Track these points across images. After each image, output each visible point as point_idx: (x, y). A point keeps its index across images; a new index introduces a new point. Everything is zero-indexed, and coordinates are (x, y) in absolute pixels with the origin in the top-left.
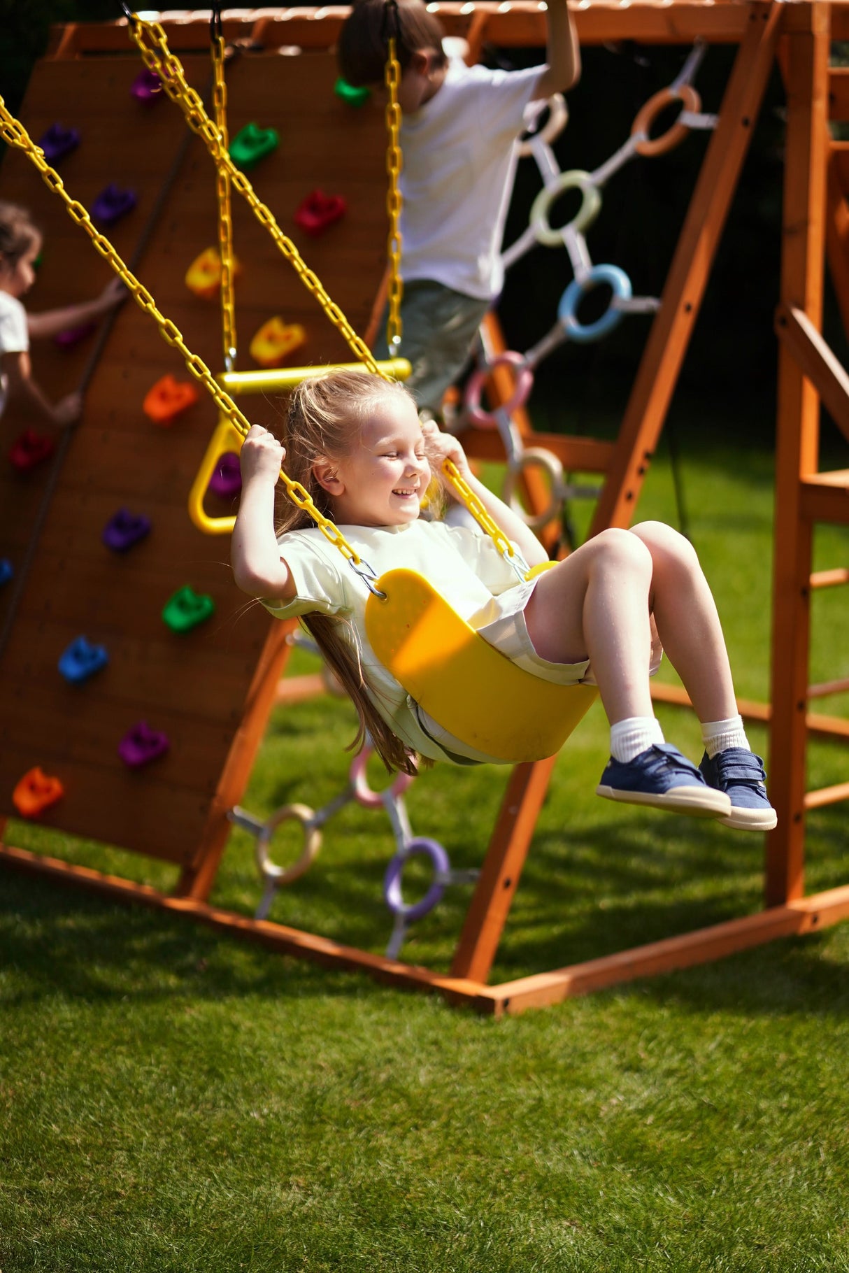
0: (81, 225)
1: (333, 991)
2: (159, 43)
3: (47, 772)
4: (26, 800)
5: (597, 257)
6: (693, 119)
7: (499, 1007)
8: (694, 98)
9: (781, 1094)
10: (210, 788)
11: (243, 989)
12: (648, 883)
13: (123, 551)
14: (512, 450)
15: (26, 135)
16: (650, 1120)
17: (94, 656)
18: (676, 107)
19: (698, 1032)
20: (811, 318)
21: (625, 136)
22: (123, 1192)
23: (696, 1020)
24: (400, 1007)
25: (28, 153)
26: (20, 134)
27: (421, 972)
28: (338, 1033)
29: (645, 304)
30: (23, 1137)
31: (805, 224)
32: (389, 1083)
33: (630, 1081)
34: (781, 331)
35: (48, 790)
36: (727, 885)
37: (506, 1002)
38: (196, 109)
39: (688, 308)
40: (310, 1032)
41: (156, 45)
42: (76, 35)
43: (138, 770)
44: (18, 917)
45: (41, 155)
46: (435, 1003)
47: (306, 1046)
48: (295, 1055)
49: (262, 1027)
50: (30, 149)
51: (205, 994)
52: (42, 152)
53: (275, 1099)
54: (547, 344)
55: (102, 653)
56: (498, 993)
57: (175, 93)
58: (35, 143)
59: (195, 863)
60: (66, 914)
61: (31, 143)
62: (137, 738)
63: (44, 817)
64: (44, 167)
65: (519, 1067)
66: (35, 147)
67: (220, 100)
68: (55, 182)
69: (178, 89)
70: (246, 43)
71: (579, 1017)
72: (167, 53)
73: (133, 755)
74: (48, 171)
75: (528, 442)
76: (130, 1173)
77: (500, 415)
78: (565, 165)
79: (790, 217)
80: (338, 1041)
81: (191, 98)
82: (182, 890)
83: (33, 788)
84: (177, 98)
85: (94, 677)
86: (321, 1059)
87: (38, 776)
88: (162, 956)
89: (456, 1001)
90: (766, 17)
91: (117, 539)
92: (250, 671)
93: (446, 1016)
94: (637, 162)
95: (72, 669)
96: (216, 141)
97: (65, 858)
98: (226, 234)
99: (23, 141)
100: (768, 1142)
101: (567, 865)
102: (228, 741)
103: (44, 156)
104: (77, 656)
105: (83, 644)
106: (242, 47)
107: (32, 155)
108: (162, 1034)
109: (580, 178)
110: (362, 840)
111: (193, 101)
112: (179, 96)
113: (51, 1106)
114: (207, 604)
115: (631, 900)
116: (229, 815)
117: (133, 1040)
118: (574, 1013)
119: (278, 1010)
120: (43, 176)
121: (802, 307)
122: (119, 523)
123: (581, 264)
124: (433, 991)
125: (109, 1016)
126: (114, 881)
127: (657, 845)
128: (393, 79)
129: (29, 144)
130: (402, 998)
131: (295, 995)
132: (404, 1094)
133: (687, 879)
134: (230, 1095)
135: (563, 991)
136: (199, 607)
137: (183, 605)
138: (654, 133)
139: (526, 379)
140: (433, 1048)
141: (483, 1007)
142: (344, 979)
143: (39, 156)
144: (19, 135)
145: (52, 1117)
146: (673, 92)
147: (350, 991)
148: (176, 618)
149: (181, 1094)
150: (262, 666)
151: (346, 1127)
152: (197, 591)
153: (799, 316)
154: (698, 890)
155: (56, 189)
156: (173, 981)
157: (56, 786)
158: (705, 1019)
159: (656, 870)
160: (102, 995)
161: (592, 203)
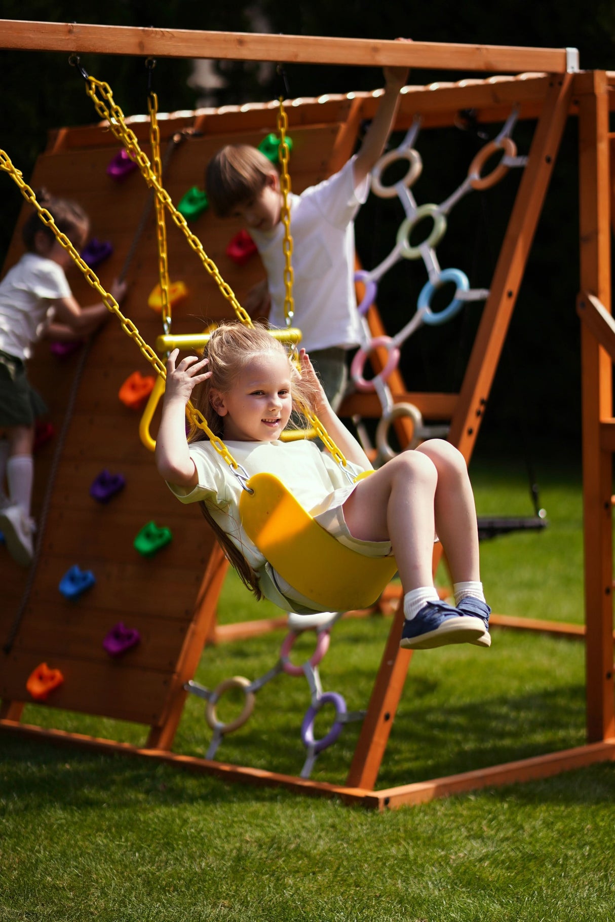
0: (48, 225)
1: (259, 799)
2: (107, 97)
3: (51, 666)
4: (36, 687)
5: (444, 264)
6: (511, 160)
7: (381, 804)
8: (512, 147)
9: (585, 846)
10: (170, 668)
11: (192, 800)
12: (502, 735)
13: (105, 501)
14: (387, 405)
15: (10, 161)
16: (486, 863)
17: (84, 578)
18: (500, 154)
19: (529, 816)
20: (604, 304)
21: (463, 175)
22: (96, 912)
23: (528, 808)
24: (308, 807)
25: (11, 174)
26: (6, 160)
27: (325, 786)
28: (260, 821)
29: (478, 294)
30: (24, 883)
31: (596, 232)
32: (296, 850)
33: (476, 844)
34: (581, 312)
35: (52, 678)
36: (561, 734)
37: (387, 801)
38: (133, 144)
39: (510, 294)
40: (241, 822)
41: (105, 98)
42: (68, 137)
43: (118, 659)
44: (29, 764)
45: (20, 176)
46: (334, 805)
47: (237, 830)
48: (229, 835)
49: (205, 820)
50: (13, 172)
51: (165, 803)
52: (21, 173)
53: (211, 859)
54: (409, 329)
55: (90, 575)
56: (381, 795)
57: (119, 132)
58: (16, 167)
59: (160, 723)
60: (65, 761)
61: (13, 167)
62: (116, 635)
63: (49, 699)
64: (22, 184)
65: (394, 838)
66: (16, 170)
67: (155, 139)
68: (30, 195)
69: (121, 130)
70: (190, 131)
71: (441, 810)
72: (113, 103)
73: (114, 646)
74: (25, 187)
75: (397, 399)
76: (102, 902)
77: (378, 381)
78: (420, 201)
79: (585, 229)
80: (261, 826)
81: (129, 136)
82: (152, 743)
83: (41, 678)
84: (120, 136)
85: (86, 593)
86: (247, 837)
87: (44, 669)
88: (135, 783)
89: (349, 801)
90: (561, 84)
91: (100, 492)
92: (199, 580)
93: (343, 811)
94: (473, 194)
95: (68, 588)
96: (146, 166)
97: (66, 729)
98: (162, 235)
99: (8, 166)
100: (571, 873)
101: (444, 726)
102: (183, 631)
103: (22, 176)
104: (73, 579)
105: (76, 571)
106: (188, 134)
107: (14, 176)
108: (131, 825)
109: (432, 209)
110: (290, 716)
111: (131, 138)
112: (121, 135)
113: (46, 866)
114: (167, 532)
115: (489, 745)
116: (185, 687)
117: (109, 829)
118: (438, 807)
119: (219, 811)
120: (21, 191)
121: (596, 294)
122: (102, 481)
123: (434, 269)
124: (332, 796)
125: (93, 815)
126: (101, 740)
127: (513, 714)
128: (282, 126)
129: (11, 168)
130: (309, 801)
131: (231, 802)
132: (307, 855)
133: (533, 730)
134: (178, 857)
135: (431, 794)
136: (161, 536)
137: (149, 536)
138: (484, 174)
139: (396, 355)
140: (331, 830)
141: (370, 804)
142: (268, 792)
143: (19, 177)
144: (5, 162)
145: (46, 872)
146: (497, 144)
147: (273, 799)
148: (144, 545)
149: (143, 858)
150: (208, 575)
151: (263, 874)
152: (159, 525)
153: (594, 300)
154: (539, 738)
155: (31, 200)
156: (141, 796)
157: (58, 674)
158: (535, 809)
159: (509, 727)
160: (90, 804)
161: (441, 226)
